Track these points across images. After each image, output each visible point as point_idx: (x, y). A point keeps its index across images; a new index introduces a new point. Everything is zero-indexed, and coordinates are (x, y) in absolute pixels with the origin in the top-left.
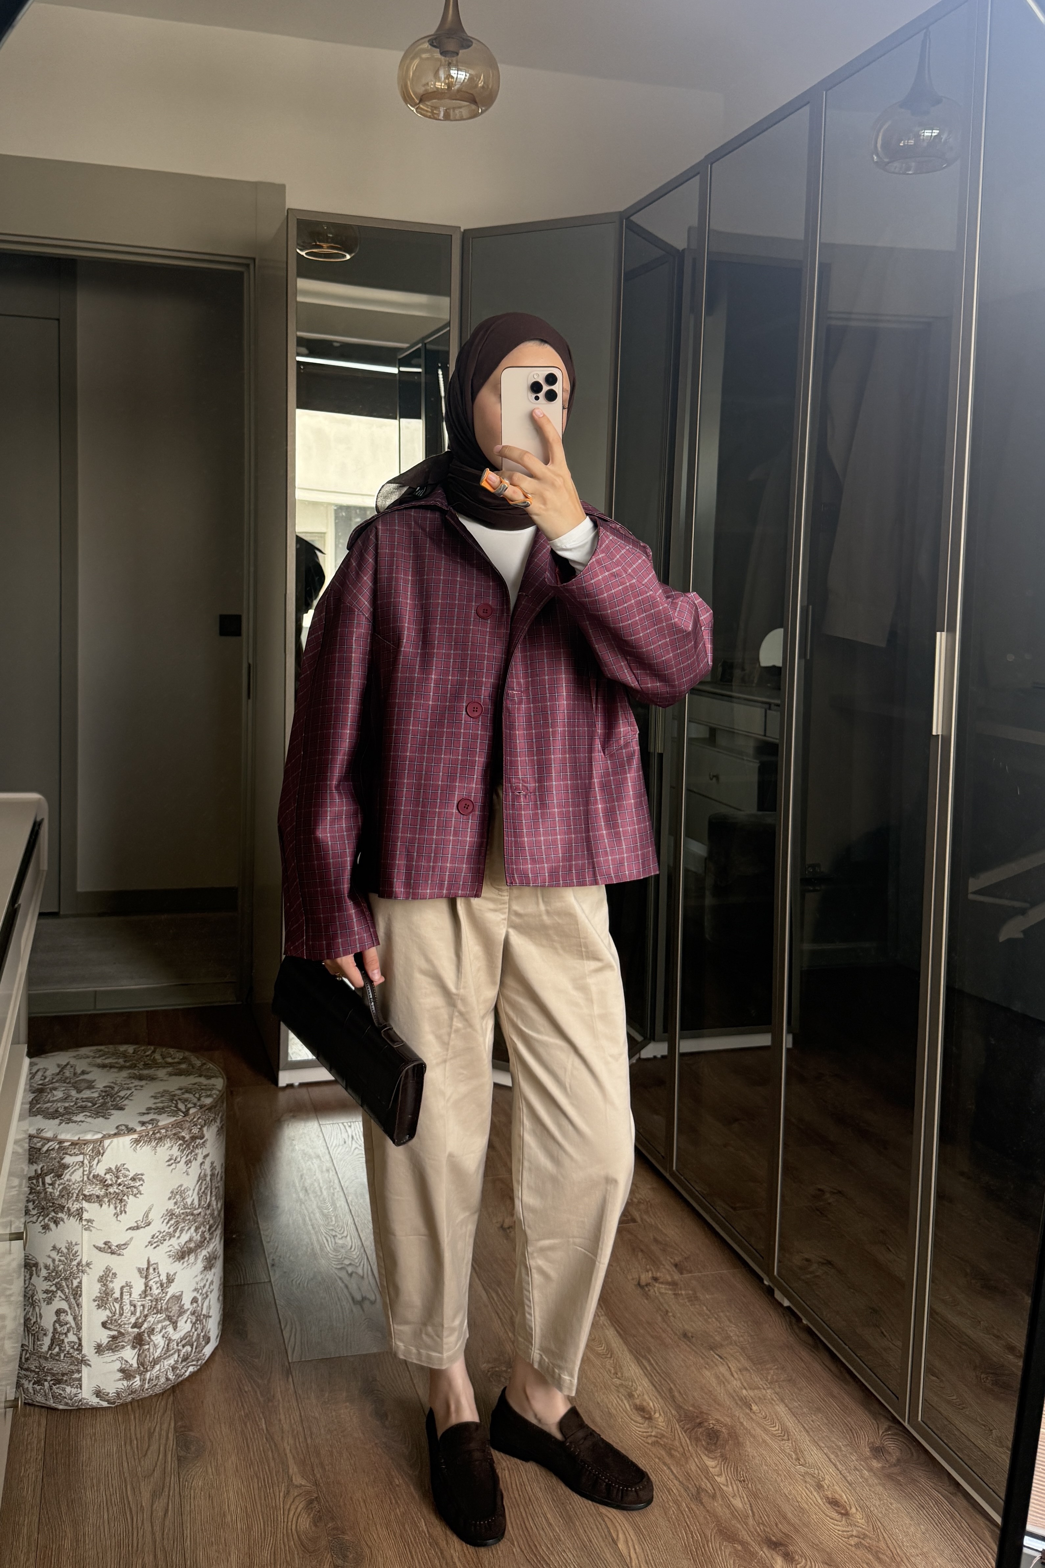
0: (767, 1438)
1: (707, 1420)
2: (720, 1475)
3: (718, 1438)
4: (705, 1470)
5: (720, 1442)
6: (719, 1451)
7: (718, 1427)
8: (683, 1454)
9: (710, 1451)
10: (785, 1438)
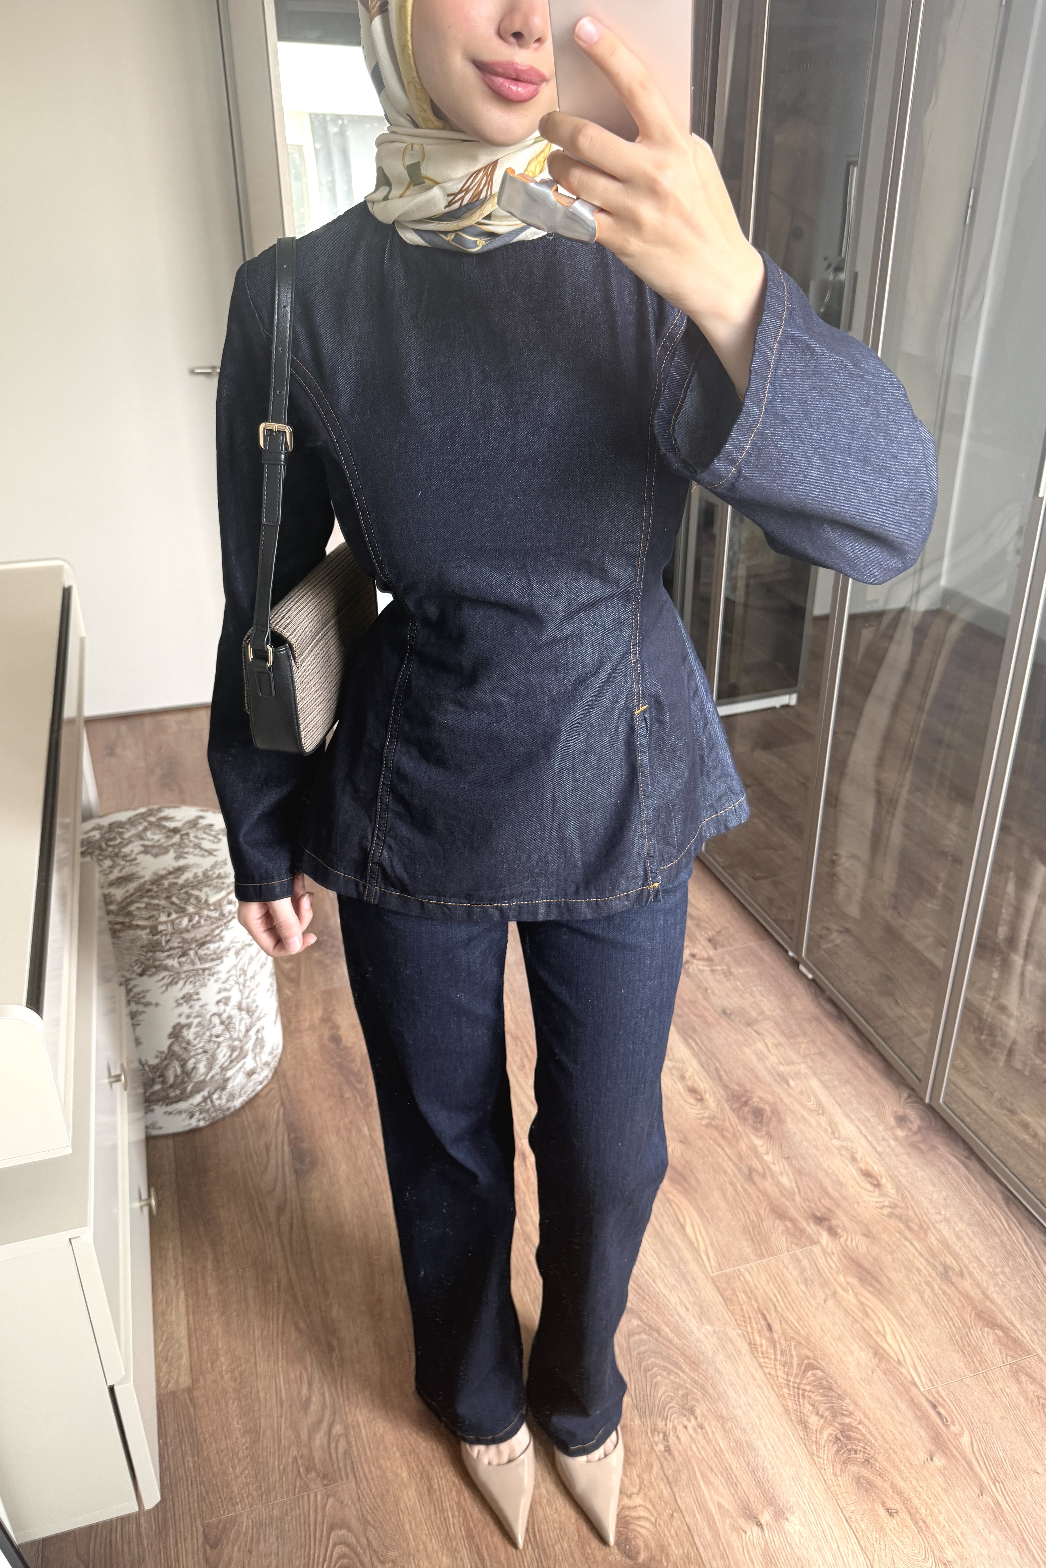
0: (805, 1114)
1: (750, 1099)
2: (767, 1153)
3: (762, 1115)
4: (754, 1149)
5: (765, 1120)
6: (764, 1129)
7: (761, 1105)
8: (734, 1135)
9: (757, 1130)
10: (821, 1111)
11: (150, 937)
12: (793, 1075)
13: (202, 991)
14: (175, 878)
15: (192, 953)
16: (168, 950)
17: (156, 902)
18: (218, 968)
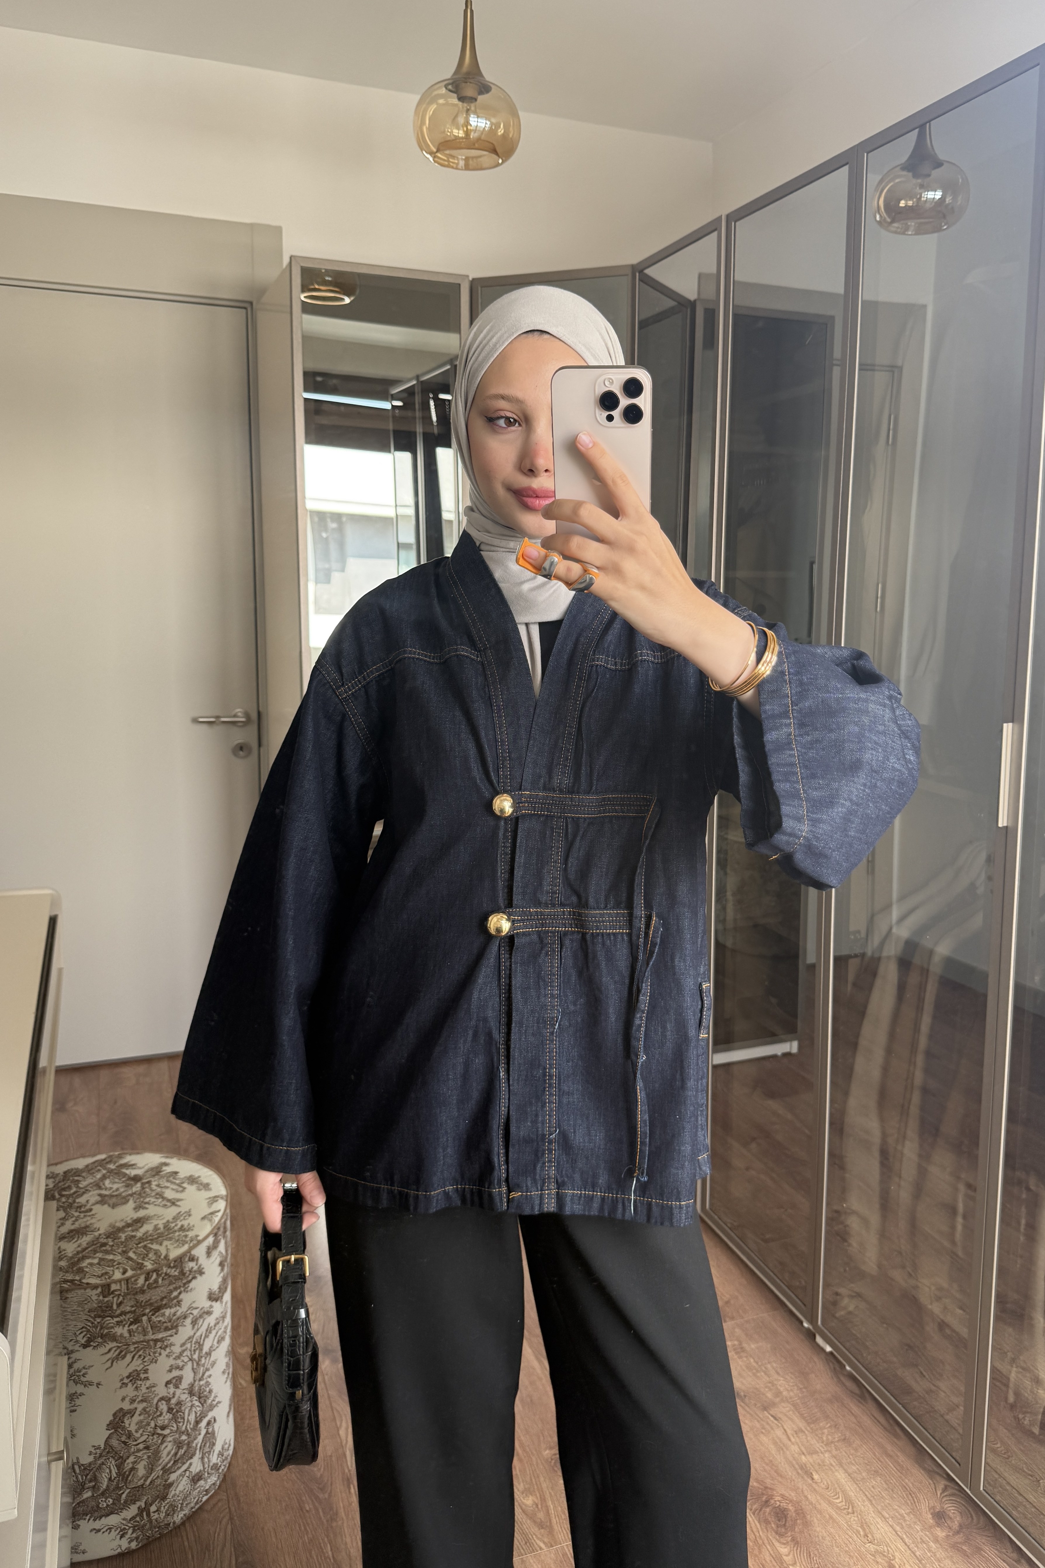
0: (834, 1513)
2: (794, 1564)
3: (786, 1517)
5: (789, 1523)
6: (789, 1534)
7: (784, 1505)
8: (756, 1542)
10: (850, 1510)
11: (101, 1298)
12: (817, 1467)
13: (152, 1367)
14: (133, 1231)
15: (145, 1318)
16: (117, 1316)
17: (111, 1257)
18: (172, 1339)
